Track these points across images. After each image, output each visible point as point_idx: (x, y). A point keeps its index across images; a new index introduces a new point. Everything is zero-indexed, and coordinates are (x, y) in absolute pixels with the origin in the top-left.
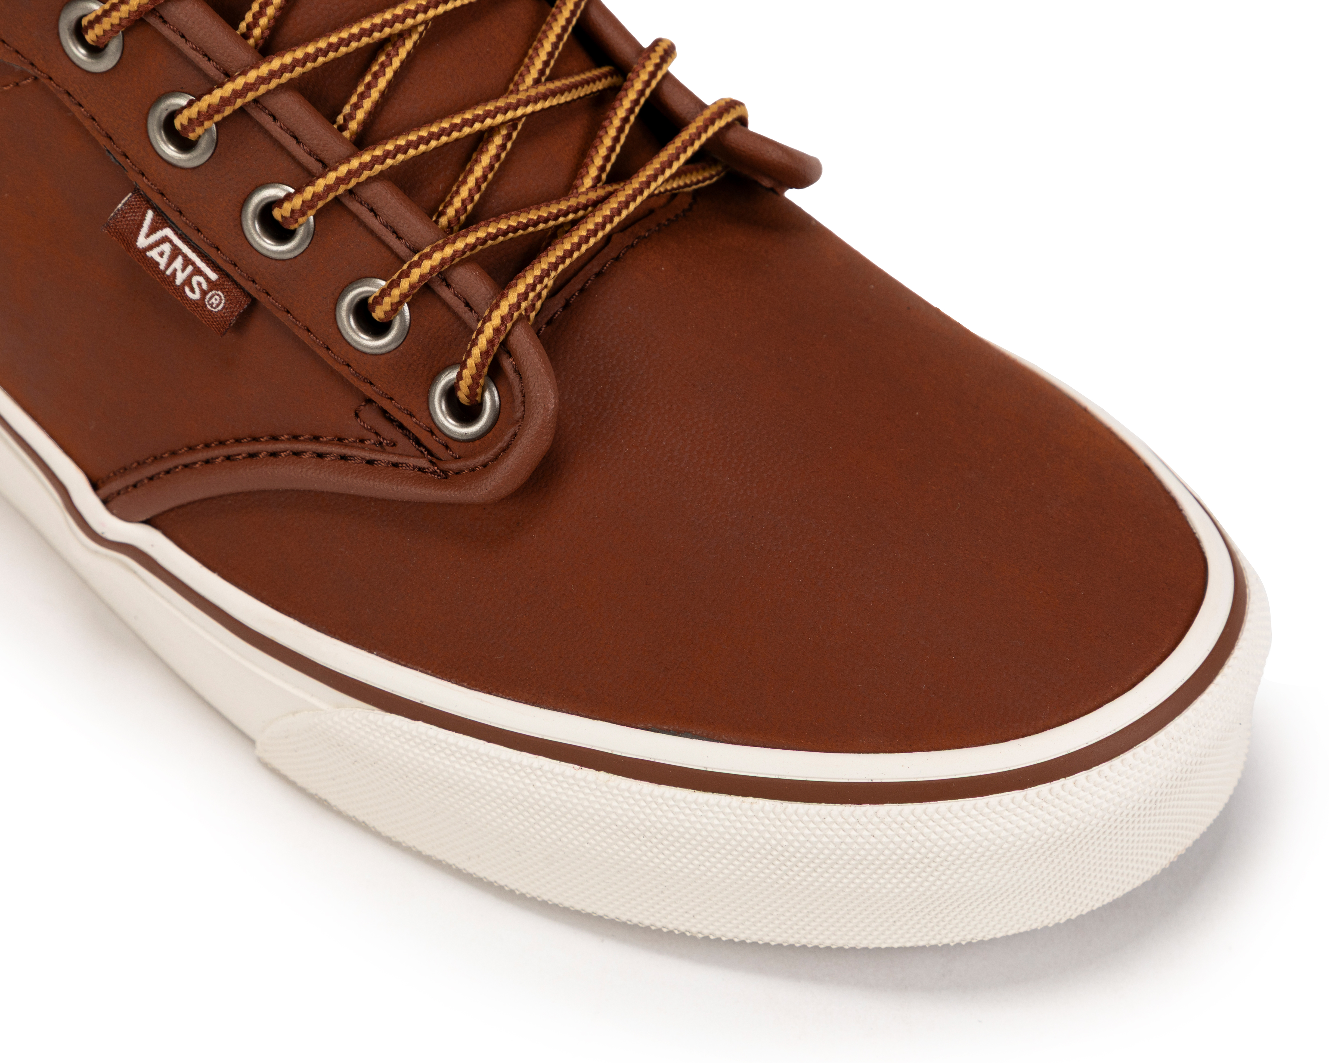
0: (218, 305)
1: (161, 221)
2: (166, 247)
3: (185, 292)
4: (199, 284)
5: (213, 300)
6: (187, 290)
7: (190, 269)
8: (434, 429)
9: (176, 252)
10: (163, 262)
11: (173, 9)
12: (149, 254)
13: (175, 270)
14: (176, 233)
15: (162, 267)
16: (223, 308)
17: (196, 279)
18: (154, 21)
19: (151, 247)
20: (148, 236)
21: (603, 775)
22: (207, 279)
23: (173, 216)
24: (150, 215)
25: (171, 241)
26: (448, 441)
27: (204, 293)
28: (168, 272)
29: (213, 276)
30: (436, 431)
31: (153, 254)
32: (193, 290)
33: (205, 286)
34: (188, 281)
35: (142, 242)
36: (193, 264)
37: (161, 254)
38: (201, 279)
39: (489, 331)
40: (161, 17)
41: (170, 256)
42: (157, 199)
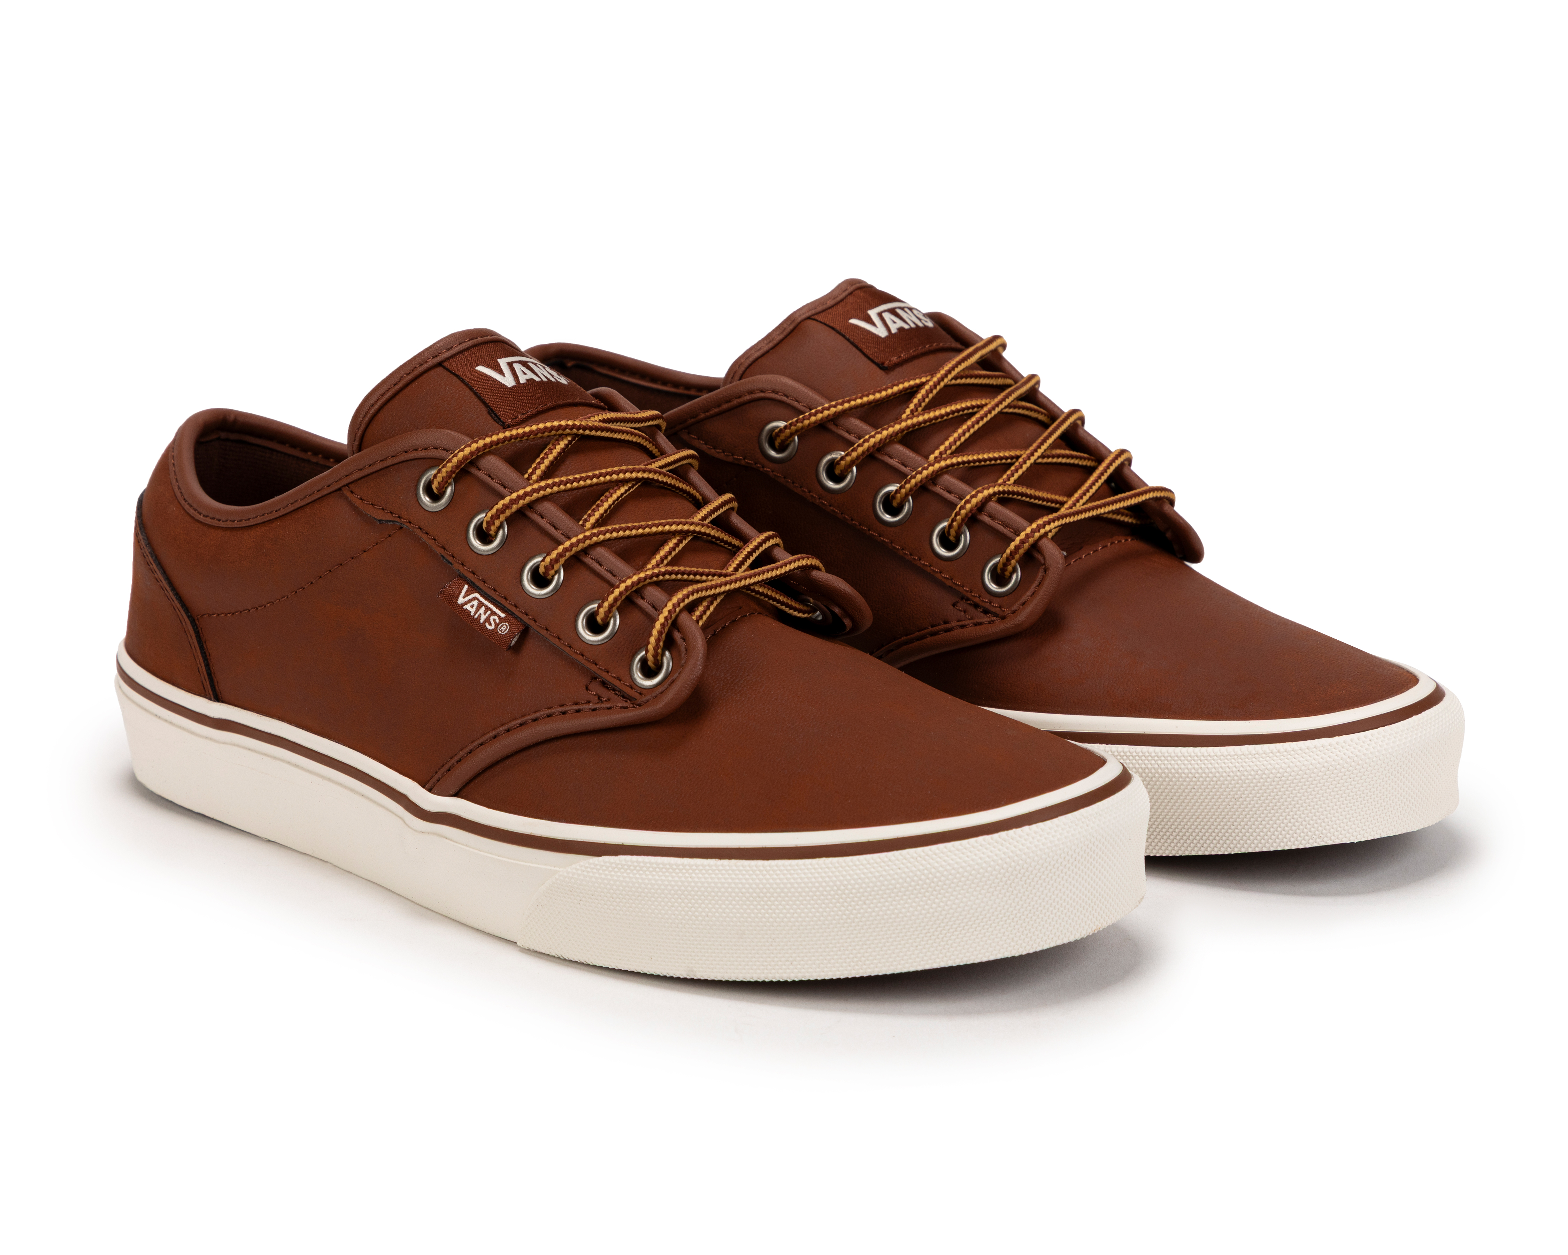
0: (505, 630)
1: (473, 588)
2: (475, 603)
3: (485, 626)
4: (494, 620)
5: (502, 628)
6: (487, 625)
7: (489, 612)
8: (633, 685)
9: (481, 604)
10: (473, 611)
11: (484, 461)
12: (464, 607)
13: (480, 614)
14: (482, 596)
15: (472, 614)
16: (508, 631)
17: (492, 618)
18: (473, 470)
19: (466, 603)
20: (464, 597)
21: (733, 861)
22: (499, 617)
23: (480, 584)
24: (466, 587)
25: (478, 600)
26: (643, 691)
27: (497, 625)
28: (476, 617)
29: (503, 615)
30: (634, 686)
31: (468, 607)
32: (490, 624)
33: (497, 621)
34: (487, 620)
35: (461, 600)
36: (491, 610)
37: (472, 607)
38: (496, 617)
39: (661, 619)
40: (477, 467)
41: (477, 607)
42: (471, 577)
